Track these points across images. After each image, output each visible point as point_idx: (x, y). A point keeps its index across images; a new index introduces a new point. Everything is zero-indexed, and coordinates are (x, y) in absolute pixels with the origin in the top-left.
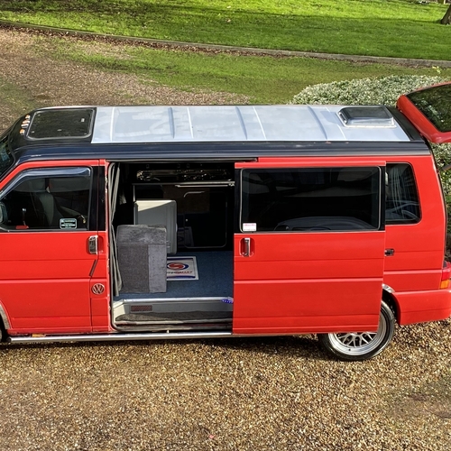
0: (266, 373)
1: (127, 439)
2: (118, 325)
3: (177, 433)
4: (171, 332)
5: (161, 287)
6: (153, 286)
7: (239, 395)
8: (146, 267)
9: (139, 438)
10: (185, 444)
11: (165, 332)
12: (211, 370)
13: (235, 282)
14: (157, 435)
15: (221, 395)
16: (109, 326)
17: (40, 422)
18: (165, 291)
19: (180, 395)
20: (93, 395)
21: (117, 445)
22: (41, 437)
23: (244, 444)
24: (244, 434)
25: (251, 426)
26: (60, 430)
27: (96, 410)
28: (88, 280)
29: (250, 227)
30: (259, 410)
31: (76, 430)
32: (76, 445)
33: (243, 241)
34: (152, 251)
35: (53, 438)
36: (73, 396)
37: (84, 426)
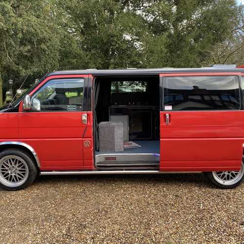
0: (179, 193)
1: (97, 229)
2: (98, 166)
3: (130, 226)
4: (126, 170)
5: (121, 149)
6: (117, 148)
7: (166, 205)
8: (113, 138)
9: (105, 228)
10: (135, 233)
11: (123, 170)
12: (148, 192)
13: (161, 139)
14: (116, 227)
15: (155, 204)
16: (93, 166)
17: (46, 217)
18: (123, 151)
19: (131, 204)
20: (81, 203)
21: (90, 232)
22: (43, 226)
23: (175, 233)
24: (174, 227)
25: (177, 222)
26: (56, 222)
27: (81, 211)
28: (82, 139)
29: (168, 108)
30: (180, 213)
31: (66, 222)
32: (64, 232)
33: (165, 116)
34: (116, 129)
35: (50, 227)
36: (70, 203)
37: (72, 220)
